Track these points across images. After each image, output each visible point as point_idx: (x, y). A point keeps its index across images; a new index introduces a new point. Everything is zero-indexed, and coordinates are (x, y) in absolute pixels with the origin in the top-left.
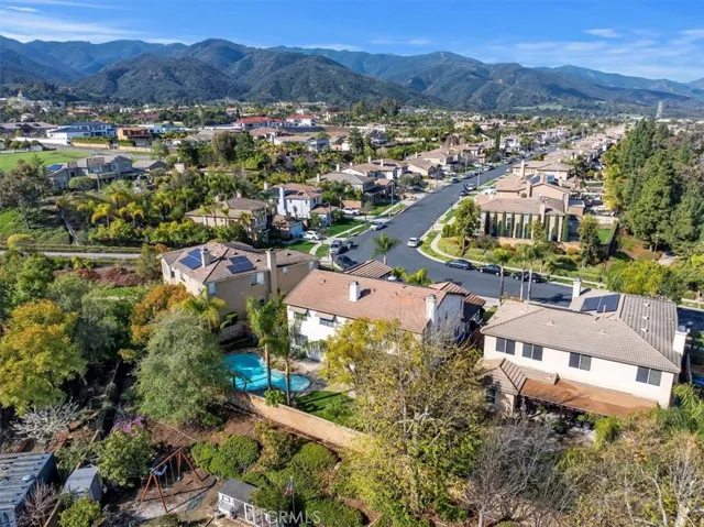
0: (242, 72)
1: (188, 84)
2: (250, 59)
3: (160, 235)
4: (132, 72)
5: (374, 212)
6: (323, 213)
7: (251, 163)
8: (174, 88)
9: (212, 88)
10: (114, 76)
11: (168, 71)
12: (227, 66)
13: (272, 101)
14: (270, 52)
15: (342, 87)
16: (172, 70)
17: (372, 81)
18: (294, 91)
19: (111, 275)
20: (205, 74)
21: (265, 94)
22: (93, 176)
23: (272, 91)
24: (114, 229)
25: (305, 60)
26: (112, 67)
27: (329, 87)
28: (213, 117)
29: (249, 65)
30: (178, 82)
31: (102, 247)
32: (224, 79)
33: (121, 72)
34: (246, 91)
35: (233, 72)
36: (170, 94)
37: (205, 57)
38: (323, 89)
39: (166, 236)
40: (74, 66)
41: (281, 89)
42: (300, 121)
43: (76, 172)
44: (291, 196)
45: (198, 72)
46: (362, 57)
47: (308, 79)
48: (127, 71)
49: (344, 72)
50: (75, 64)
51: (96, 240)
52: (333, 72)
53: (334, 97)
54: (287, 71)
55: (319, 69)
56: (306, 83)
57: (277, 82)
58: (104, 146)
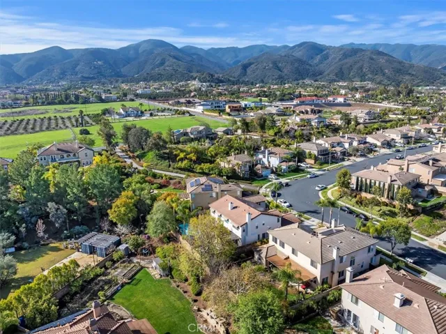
0: (321, 62)
1: (285, 71)
2: (327, 53)
3: (201, 168)
4: (255, 64)
5: (320, 167)
6: (284, 166)
7: (272, 132)
8: (277, 73)
9: (299, 72)
10: (245, 67)
11: (275, 63)
12: (312, 58)
13: (335, 81)
14: (341, 48)
15: (387, 71)
16: (278, 63)
17: (412, 66)
18: (352, 74)
19: (175, 184)
20: (296, 65)
21: (332, 76)
22: (192, 136)
23: (336, 75)
24: (184, 164)
25: (363, 53)
26: (246, 61)
27: (377, 71)
28: (284, 96)
29: (326, 57)
30: (280, 70)
31: (179, 171)
32: (308, 67)
33: (250, 64)
34: (321, 74)
35: (315, 62)
36: (274, 77)
37: (298, 54)
38: (372, 72)
39: (202, 169)
40: (228, 61)
41: (343, 73)
42: (337, 99)
43: (185, 134)
44: (271, 155)
45: (292, 63)
46: (410, 48)
47: (363, 66)
48: (253, 63)
49: (391, 60)
50: (229, 60)
51: (177, 168)
52: (382, 60)
53: (379, 78)
54: (350, 60)
55: (372, 59)
56: (361, 68)
57: (341, 69)
58: (216, 114)
